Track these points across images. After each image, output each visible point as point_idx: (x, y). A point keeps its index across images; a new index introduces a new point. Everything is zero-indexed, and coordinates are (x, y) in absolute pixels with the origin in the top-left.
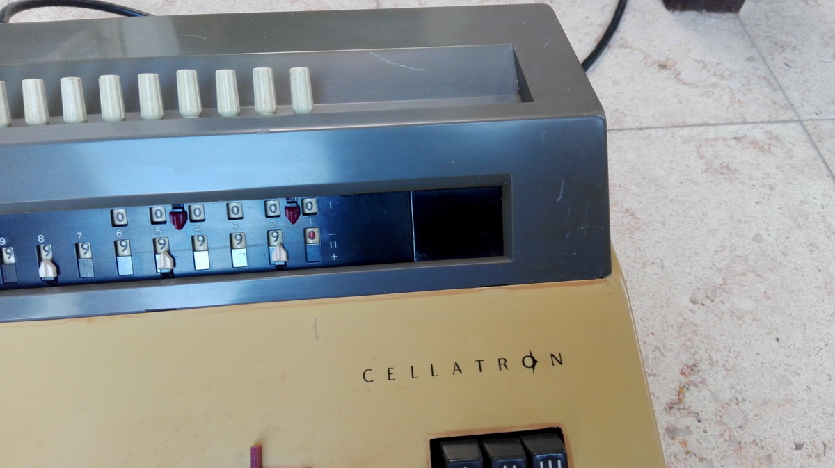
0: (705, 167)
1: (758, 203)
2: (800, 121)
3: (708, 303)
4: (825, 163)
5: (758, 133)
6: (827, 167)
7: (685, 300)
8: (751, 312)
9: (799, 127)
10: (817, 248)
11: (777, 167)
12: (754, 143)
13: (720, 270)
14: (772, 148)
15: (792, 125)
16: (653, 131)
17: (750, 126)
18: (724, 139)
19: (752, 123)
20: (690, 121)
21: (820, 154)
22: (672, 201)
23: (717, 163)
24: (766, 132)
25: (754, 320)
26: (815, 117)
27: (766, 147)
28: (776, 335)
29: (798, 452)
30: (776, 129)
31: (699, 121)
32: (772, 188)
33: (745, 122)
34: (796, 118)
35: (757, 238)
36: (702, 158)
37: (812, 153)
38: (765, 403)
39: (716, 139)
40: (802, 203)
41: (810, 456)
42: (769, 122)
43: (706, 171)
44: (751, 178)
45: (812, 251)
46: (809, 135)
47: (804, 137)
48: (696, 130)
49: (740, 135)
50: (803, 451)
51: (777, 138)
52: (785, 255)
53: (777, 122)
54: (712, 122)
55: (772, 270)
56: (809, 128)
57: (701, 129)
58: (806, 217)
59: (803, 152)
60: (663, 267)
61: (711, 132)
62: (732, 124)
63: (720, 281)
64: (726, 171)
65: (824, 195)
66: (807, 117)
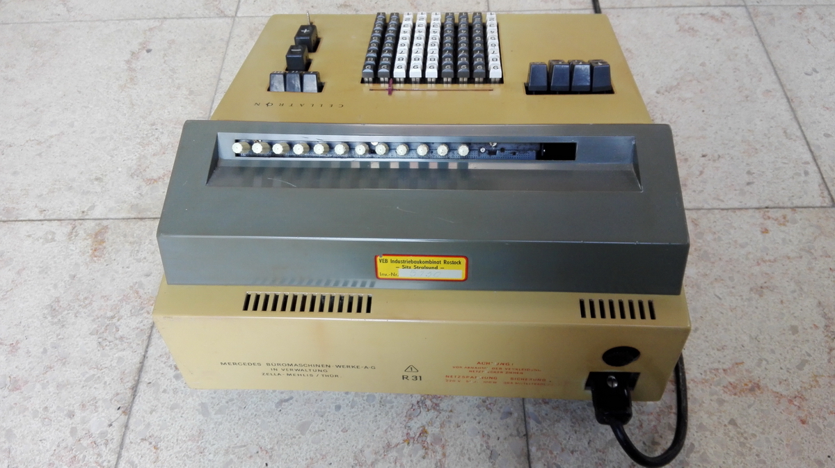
0: (679, 29)
1: (707, 47)
2: (745, 6)
3: (666, 93)
4: (755, 28)
5: (717, 12)
6: (757, 30)
7: (653, 92)
8: (690, 98)
9: (744, 9)
10: (739, 70)
11: (724, 30)
12: (713, 17)
13: (677, 79)
14: (723, 20)
15: (740, 8)
16: (650, 9)
17: (712, 8)
18: (694, 15)
19: (715, 6)
20: (674, 4)
21: (754, 23)
22: (655, 45)
23: (687, 27)
24: (722, 11)
25: (692, 102)
26: (756, 4)
27: (720, 19)
28: (702, 109)
29: (704, 158)
30: (729, 10)
31: (679, 4)
32: (718, 40)
33: (709, 6)
34: (743, 4)
35: (703, 64)
36: (678, 24)
37: (749, 23)
38: (689, 137)
39: (689, 14)
40: (735, 48)
41: (709, 160)
42: (725, 6)
43: (679, 31)
44: (706, 35)
45: (735, 72)
46: (749, 13)
47: (746, 15)
48: (677, 9)
49: (704, 12)
50: (706, 158)
51: (728, 15)
52: (718, 73)
53: (730, 6)
54: (688, 5)
55: (708, 80)
56: (751, 10)
57: (682, 9)
58: (736, 55)
59: (743, 22)
60: (643, 76)
61: (687, 11)
62: (701, 6)
63: (675, 83)
64: (692, 31)
65: (751, 45)
66: (751, 4)
